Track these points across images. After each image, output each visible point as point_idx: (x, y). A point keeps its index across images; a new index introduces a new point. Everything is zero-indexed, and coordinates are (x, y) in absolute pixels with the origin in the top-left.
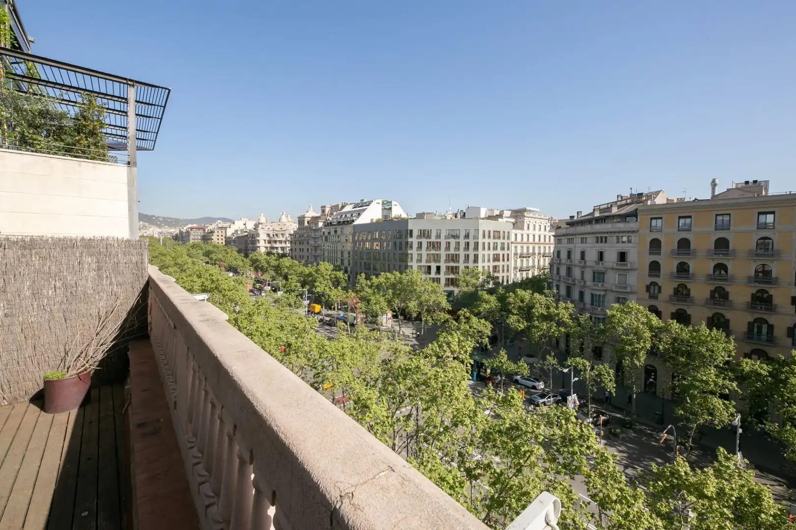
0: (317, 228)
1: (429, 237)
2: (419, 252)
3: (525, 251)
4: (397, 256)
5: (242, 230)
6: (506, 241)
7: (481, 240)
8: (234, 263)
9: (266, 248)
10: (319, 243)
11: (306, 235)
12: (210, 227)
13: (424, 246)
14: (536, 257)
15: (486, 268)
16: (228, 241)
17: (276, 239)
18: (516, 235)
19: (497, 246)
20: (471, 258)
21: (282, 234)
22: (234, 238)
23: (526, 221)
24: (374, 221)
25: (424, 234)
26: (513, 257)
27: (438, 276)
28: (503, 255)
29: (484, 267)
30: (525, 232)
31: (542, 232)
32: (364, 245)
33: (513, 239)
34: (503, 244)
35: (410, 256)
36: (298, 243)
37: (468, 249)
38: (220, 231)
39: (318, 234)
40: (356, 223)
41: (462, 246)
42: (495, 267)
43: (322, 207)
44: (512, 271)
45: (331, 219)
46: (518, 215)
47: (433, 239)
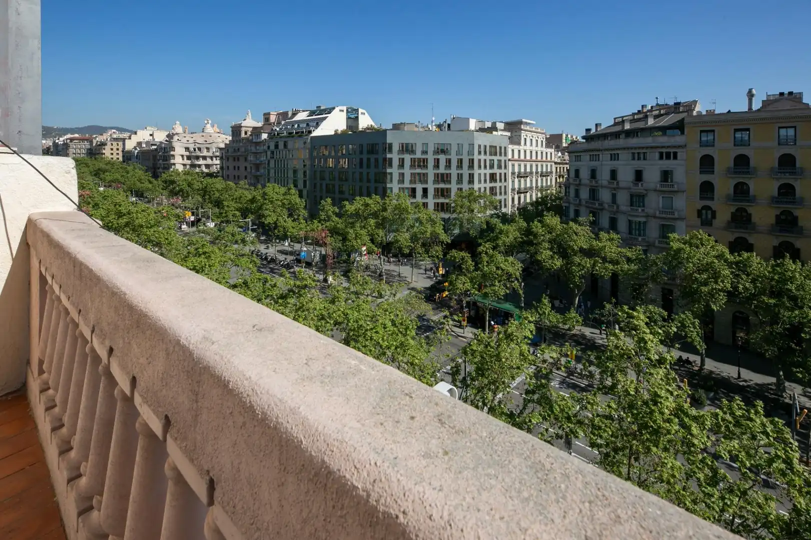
0: (259, 140)
1: (413, 152)
2: (401, 171)
3: (522, 170)
4: (372, 177)
5: (147, 143)
6: (503, 158)
7: (476, 157)
8: (139, 185)
9: (184, 165)
10: (262, 159)
11: (243, 150)
12: (100, 139)
13: (407, 163)
14: (534, 177)
15: (482, 190)
16: (128, 156)
17: (198, 153)
18: (513, 151)
19: (493, 164)
20: (466, 178)
21: (208, 149)
22: (136, 151)
23: (522, 134)
24: (339, 132)
25: (407, 148)
26: (510, 177)
27: (425, 201)
28: (500, 174)
29: (480, 189)
30: (522, 148)
31: (539, 149)
32: (326, 161)
33: (510, 157)
34: (500, 161)
35: (389, 177)
36: (231, 159)
37: (461, 167)
38: (115, 143)
39: (261, 148)
40: (314, 134)
41: (454, 164)
42: (492, 189)
43: (265, 114)
44: (510, 194)
45: (278, 129)
46: (514, 127)
47: (419, 155)
